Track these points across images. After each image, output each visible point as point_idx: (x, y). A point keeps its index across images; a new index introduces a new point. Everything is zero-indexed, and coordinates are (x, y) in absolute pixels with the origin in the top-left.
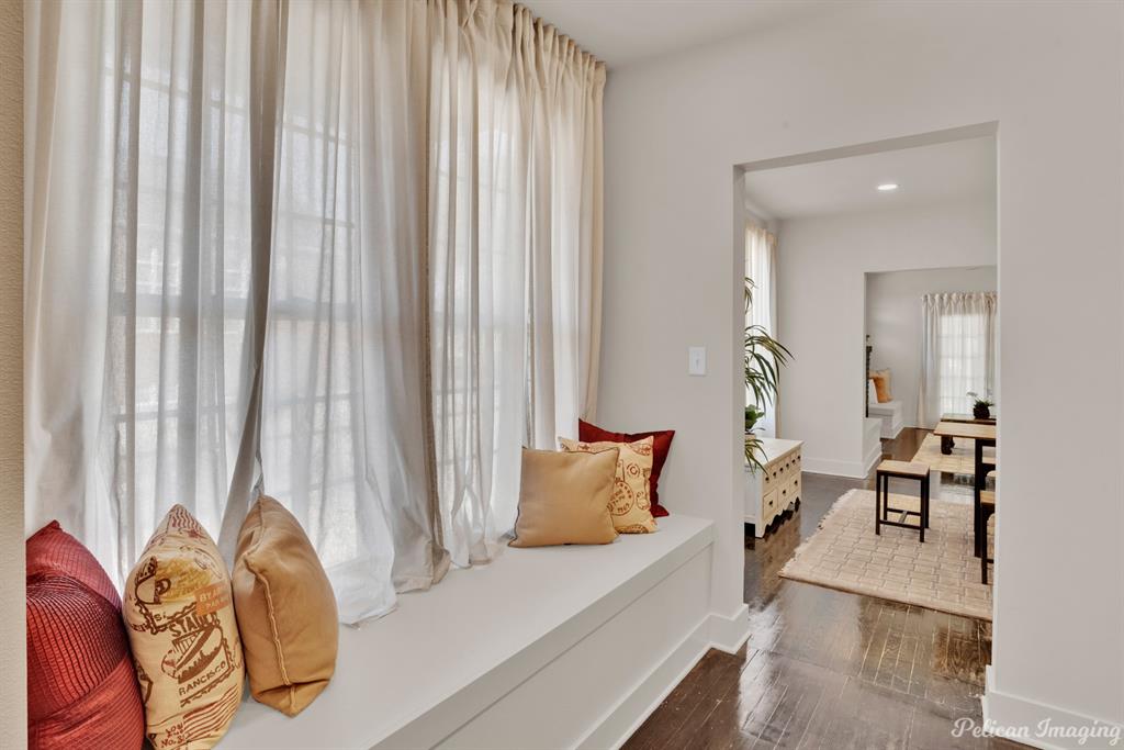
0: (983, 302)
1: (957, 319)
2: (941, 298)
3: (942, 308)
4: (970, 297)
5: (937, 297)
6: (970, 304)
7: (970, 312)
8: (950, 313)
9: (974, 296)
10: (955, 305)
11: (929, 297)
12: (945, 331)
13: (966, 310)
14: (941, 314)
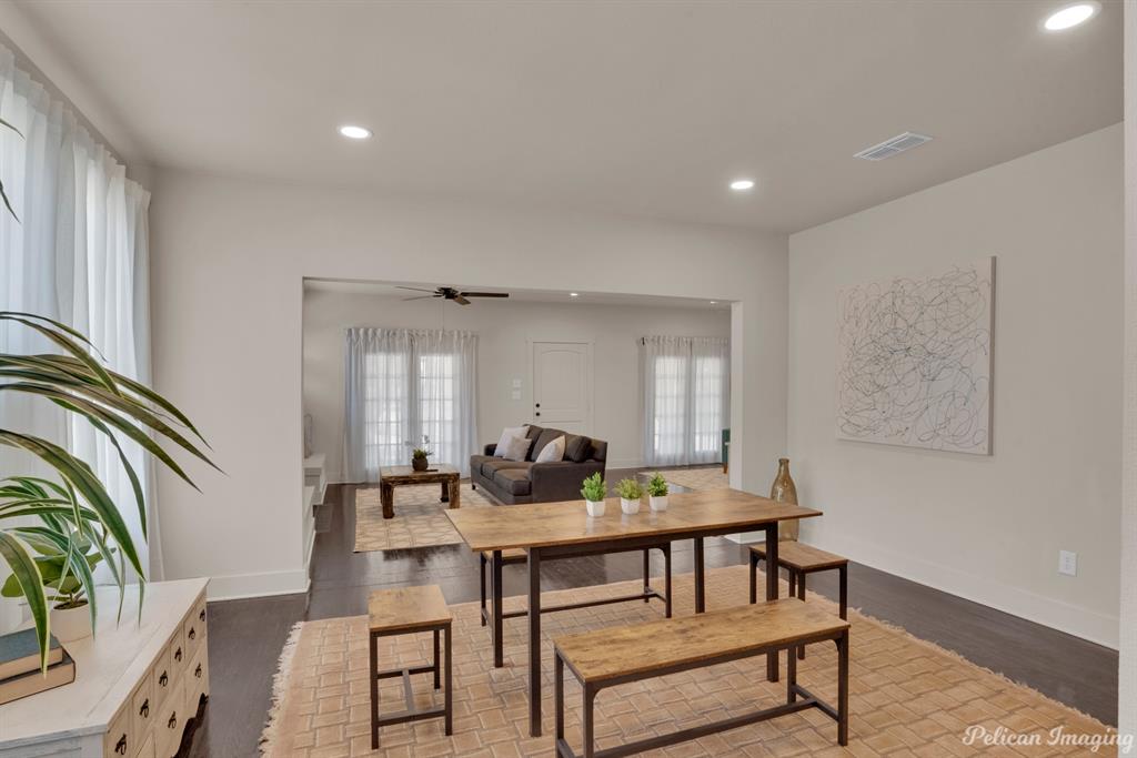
0: (406, 339)
1: (381, 358)
2: (366, 333)
3: (366, 343)
4: (394, 334)
5: (361, 331)
6: (394, 342)
7: (395, 351)
8: (374, 351)
9: (397, 332)
10: (380, 341)
11: (353, 331)
12: (369, 370)
13: (390, 349)
14: (366, 351)
